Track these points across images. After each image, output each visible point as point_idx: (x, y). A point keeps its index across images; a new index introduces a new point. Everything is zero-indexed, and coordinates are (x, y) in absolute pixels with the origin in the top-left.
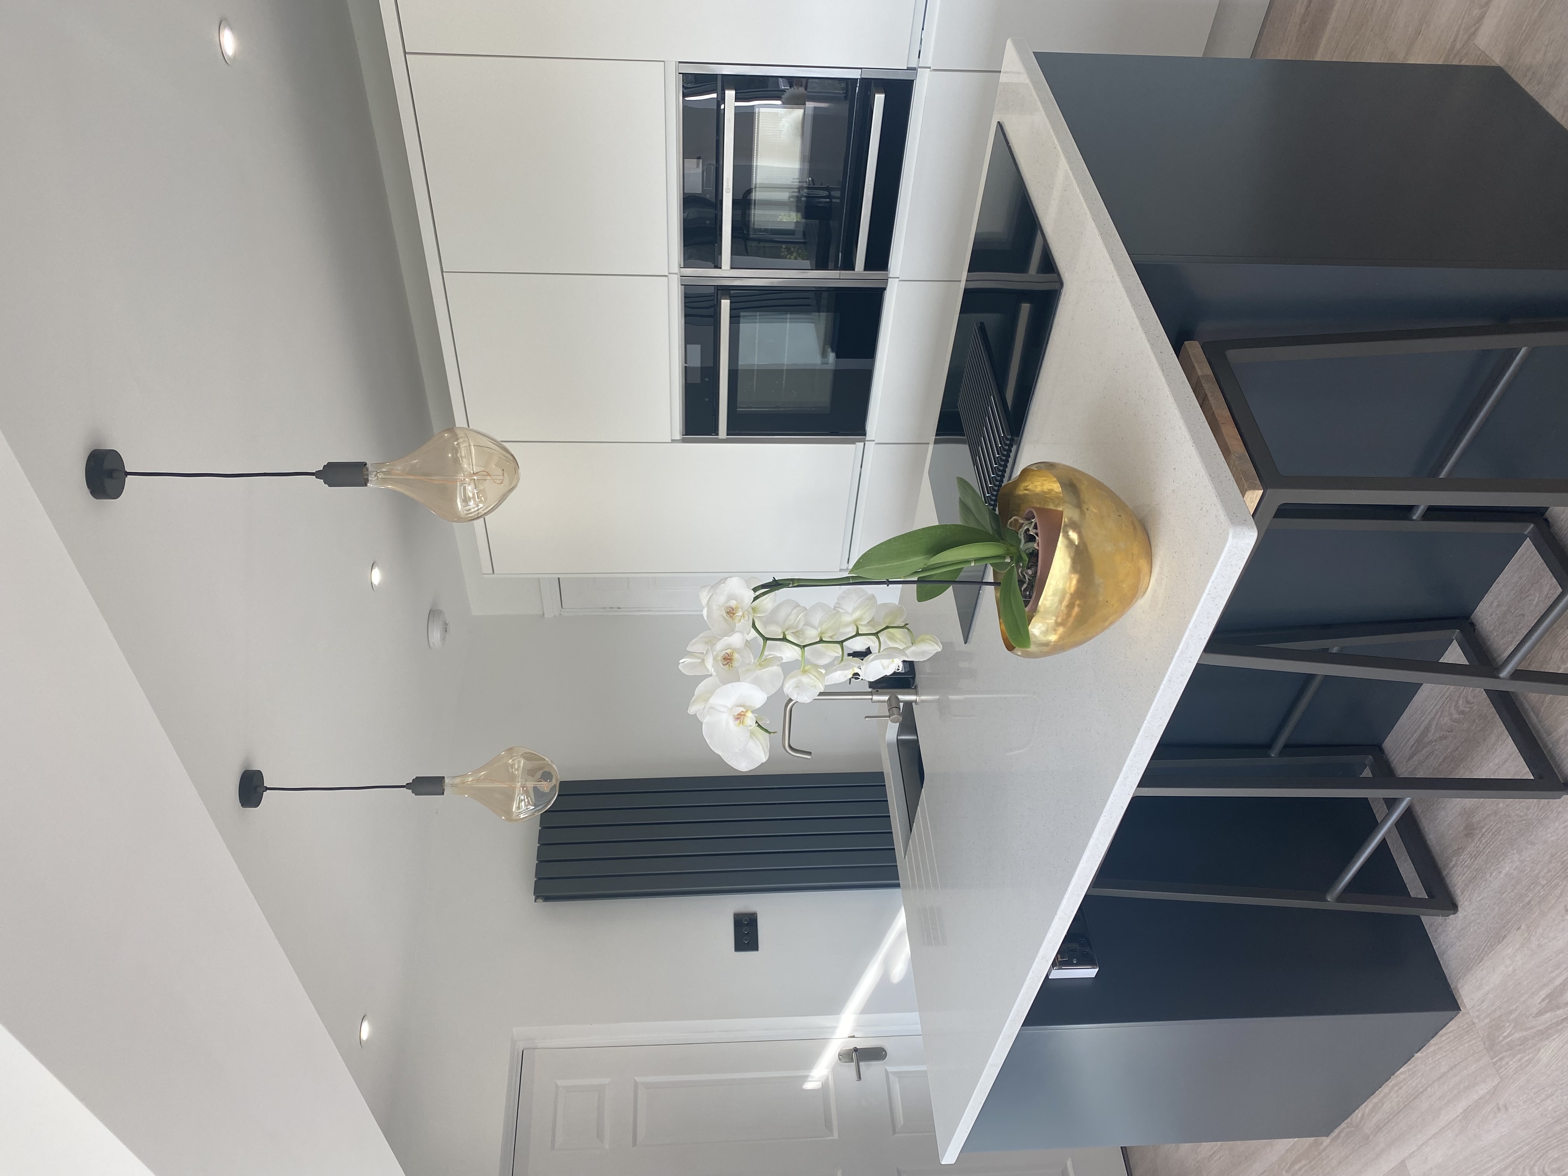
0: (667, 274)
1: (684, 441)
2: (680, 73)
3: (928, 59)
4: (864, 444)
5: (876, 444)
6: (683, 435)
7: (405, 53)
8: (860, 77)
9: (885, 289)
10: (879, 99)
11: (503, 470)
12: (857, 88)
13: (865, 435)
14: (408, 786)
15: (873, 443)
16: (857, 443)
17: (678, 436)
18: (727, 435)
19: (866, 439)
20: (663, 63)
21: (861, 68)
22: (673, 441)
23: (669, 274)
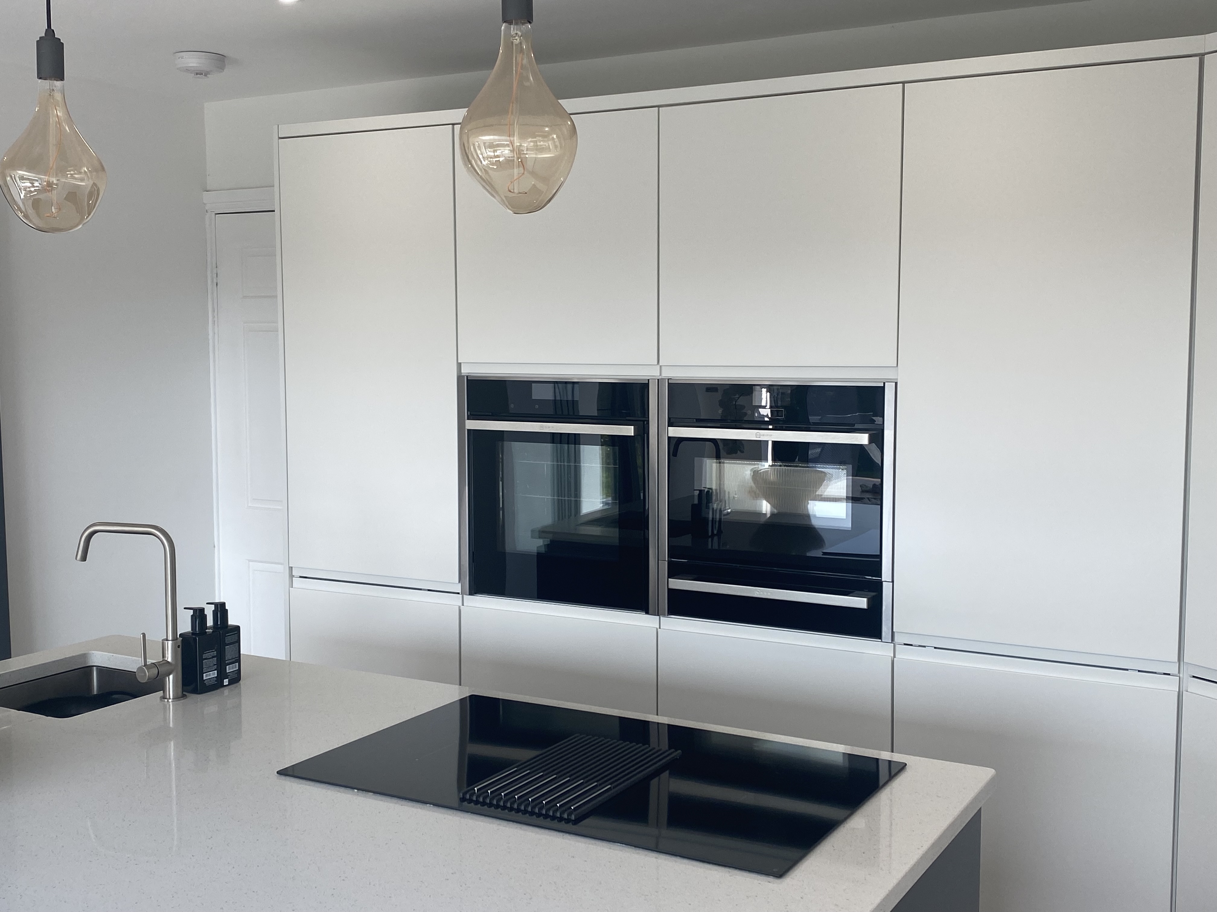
0: (661, 364)
1: (460, 378)
2: (884, 383)
3: (904, 655)
4: (458, 593)
5: (459, 607)
6: (467, 376)
7: (904, 83)
8: (883, 580)
9: (647, 613)
10: (860, 602)
11: (526, 193)
12: (870, 577)
13: (471, 594)
14: (50, 31)
15: (461, 604)
16: (460, 585)
17: (465, 371)
18: (468, 430)
19: (465, 596)
20: (896, 366)
21: (893, 582)
22: (459, 365)
23: (660, 366)
